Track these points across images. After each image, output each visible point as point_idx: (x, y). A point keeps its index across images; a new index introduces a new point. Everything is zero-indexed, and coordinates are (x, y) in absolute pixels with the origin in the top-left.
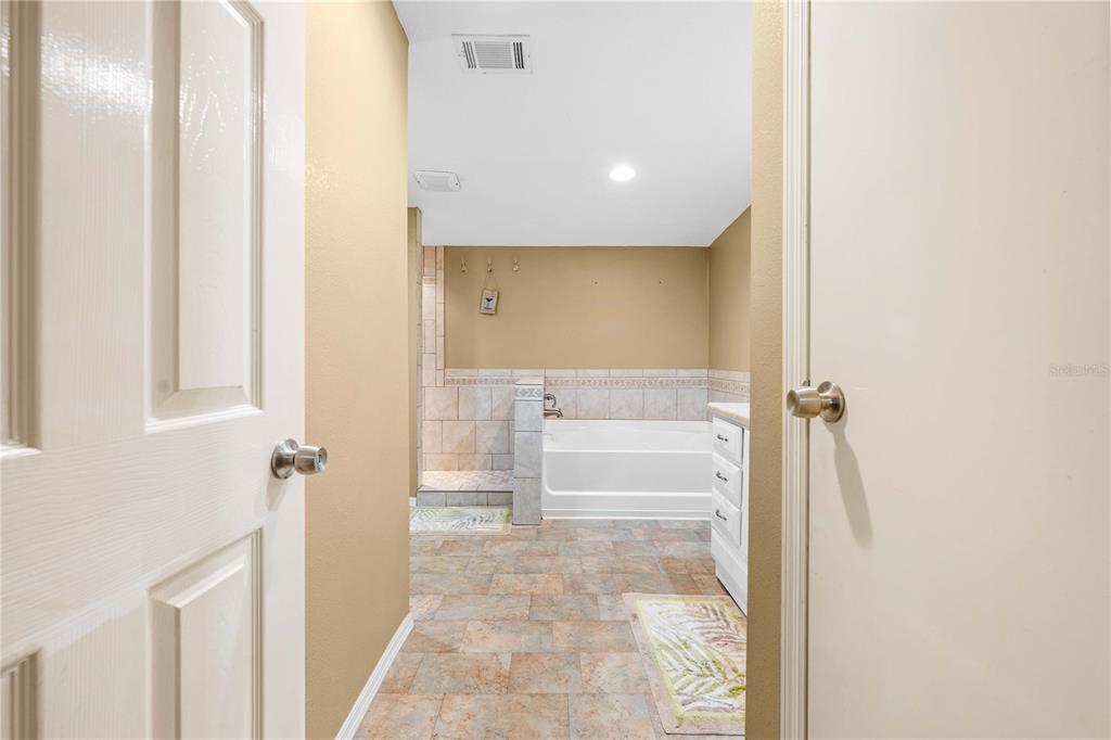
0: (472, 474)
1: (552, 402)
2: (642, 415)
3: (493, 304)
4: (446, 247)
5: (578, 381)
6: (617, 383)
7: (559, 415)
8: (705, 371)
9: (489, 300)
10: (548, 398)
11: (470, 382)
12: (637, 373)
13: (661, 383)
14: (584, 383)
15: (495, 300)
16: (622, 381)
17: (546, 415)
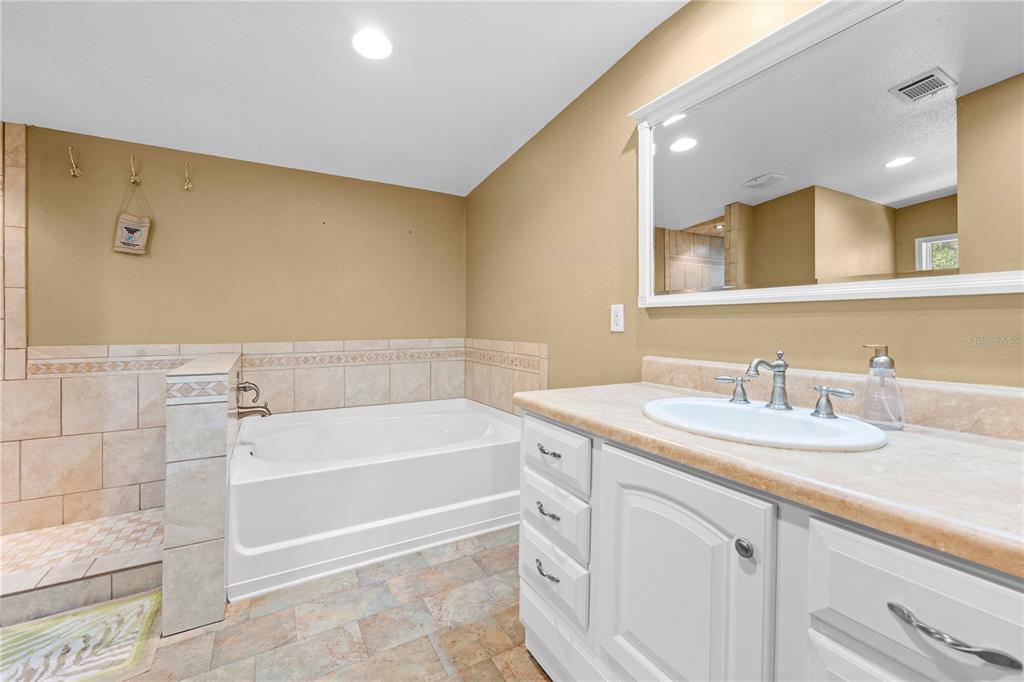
0: (92, 529)
1: (252, 394)
2: (388, 399)
3: (140, 238)
4: (29, 129)
5: (297, 359)
6: (354, 359)
7: (265, 412)
8: (462, 341)
9: (131, 231)
10: (245, 389)
11: (89, 367)
12: (382, 344)
13: (412, 356)
14: (306, 360)
15: (145, 231)
16: (362, 356)
17: (241, 415)
